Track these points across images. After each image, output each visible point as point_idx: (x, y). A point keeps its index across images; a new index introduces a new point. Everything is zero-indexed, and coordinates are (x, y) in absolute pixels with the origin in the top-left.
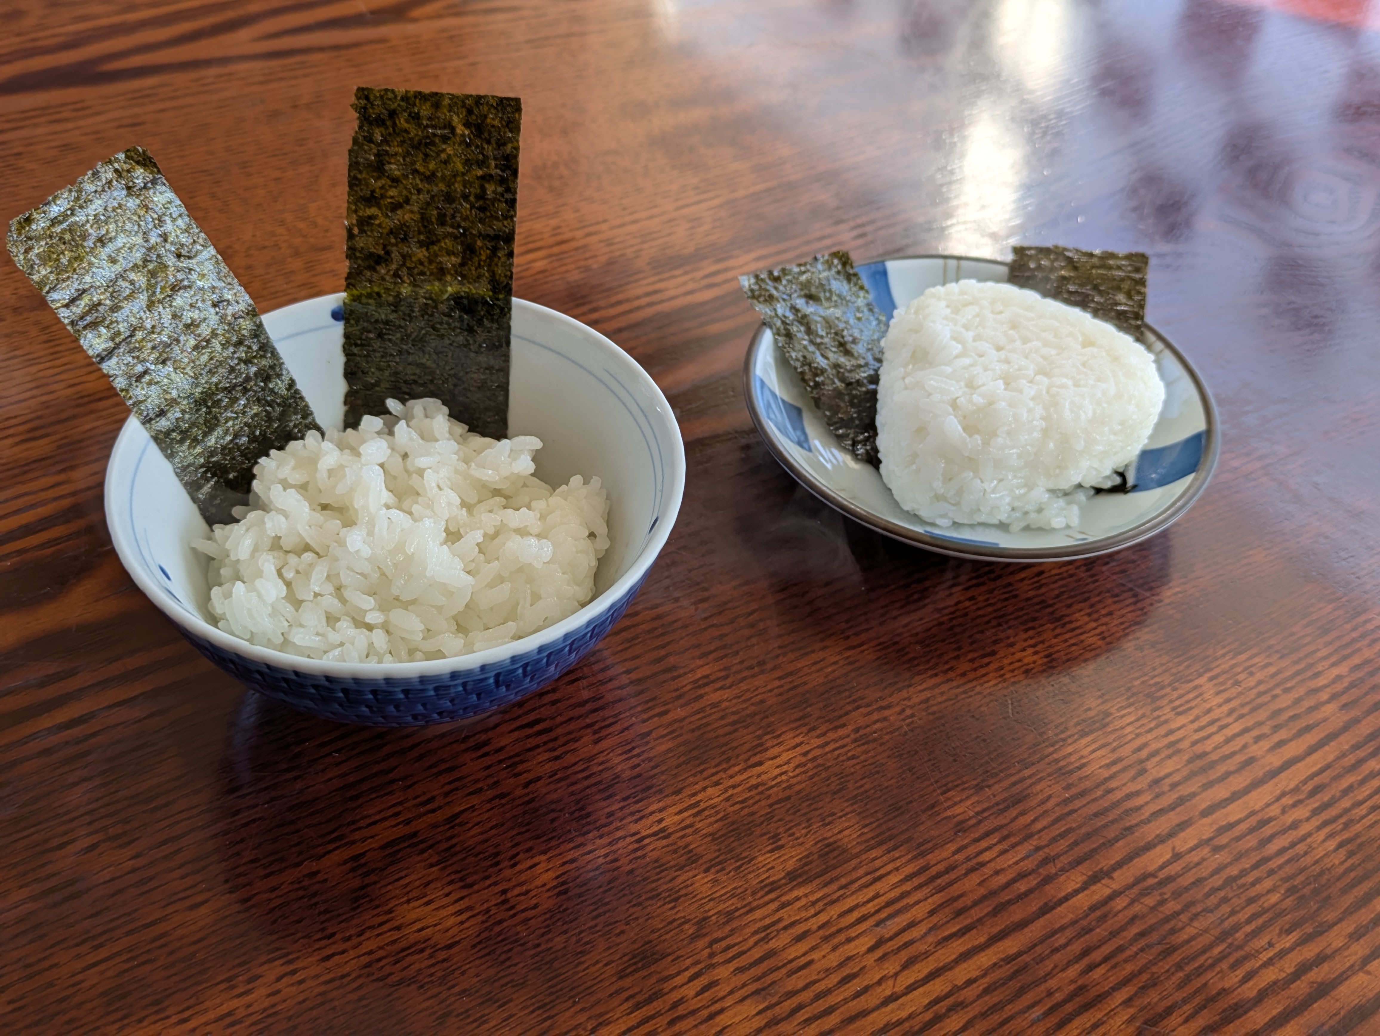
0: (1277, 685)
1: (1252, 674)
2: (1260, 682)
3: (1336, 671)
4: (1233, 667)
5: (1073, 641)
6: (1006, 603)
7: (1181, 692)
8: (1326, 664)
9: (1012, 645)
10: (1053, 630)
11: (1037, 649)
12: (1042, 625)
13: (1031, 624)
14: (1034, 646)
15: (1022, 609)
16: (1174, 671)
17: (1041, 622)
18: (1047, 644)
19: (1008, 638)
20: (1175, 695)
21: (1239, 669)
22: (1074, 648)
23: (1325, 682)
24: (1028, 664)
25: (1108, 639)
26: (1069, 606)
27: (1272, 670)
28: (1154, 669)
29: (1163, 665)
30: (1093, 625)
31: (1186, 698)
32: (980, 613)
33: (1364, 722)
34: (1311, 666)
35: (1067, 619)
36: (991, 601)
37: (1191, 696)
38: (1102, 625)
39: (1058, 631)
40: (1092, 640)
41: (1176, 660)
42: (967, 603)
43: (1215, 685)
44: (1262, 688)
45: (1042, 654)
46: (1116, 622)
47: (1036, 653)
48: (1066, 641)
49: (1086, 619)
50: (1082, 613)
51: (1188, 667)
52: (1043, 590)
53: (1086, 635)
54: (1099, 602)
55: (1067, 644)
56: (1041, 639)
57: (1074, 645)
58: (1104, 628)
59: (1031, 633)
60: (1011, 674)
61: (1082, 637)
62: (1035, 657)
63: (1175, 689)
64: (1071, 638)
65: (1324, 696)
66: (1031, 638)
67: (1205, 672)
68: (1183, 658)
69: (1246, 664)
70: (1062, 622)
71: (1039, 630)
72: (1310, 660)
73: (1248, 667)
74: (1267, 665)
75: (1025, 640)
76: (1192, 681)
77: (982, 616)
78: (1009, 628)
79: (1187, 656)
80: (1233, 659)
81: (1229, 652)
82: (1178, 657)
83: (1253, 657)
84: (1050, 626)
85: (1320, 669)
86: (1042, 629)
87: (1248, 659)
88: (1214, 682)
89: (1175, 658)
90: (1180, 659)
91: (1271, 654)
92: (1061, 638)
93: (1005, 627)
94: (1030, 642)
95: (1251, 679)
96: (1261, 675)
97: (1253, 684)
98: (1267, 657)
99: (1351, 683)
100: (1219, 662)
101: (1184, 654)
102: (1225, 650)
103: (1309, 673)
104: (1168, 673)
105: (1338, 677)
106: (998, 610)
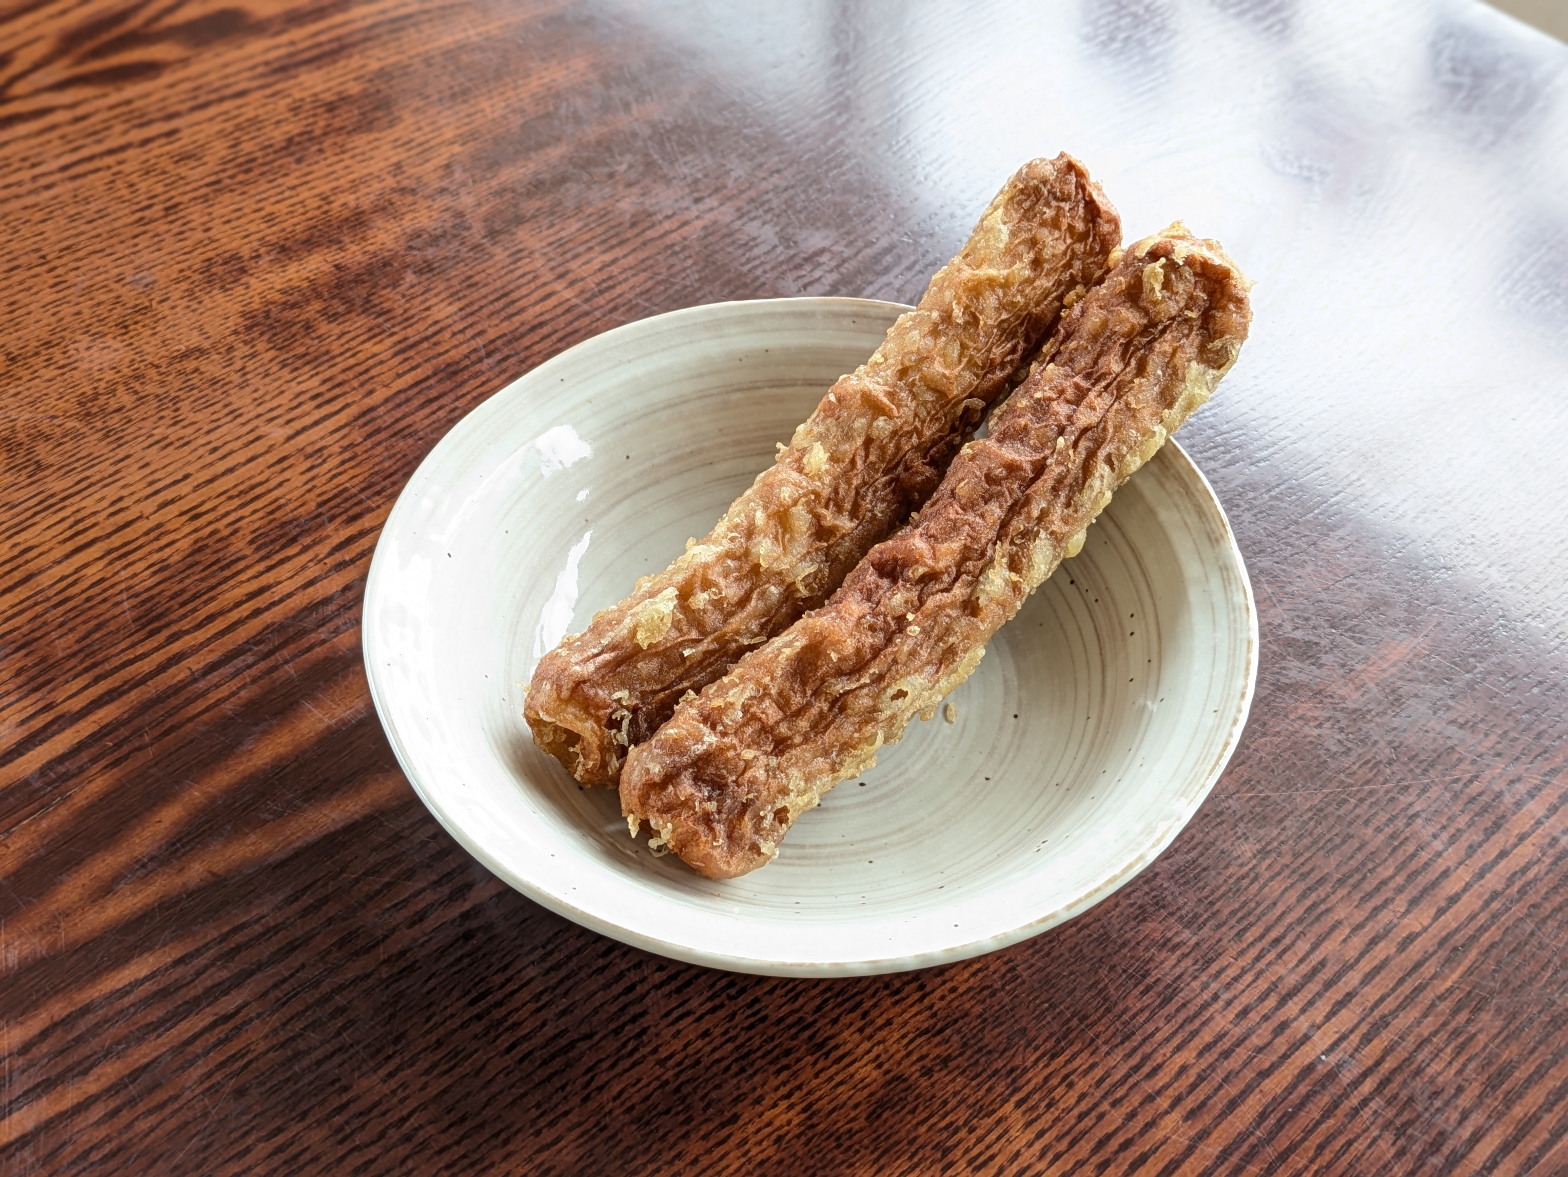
0: (1104, 1097)
1: (1071, 1086)
2: (1082, 1097)
3: (1179, 1060)
4: (1046, 1079)
5: (838, 1079)
6: (752, 1033)
7: (979, 1132)
8: (1168, 1049)
9: (758, 1101)
10: (815, 1063)
11: (792, 1100)
12: (799, 1060)
13: (784, 1062)
14: (788, 1096)
15: (772, 1038)
16: (971, 1100)
17: (798, 1055)
18: (805, 1090)
19: (754, 1089)
20: (973, 1138)
21: (1055, 1081)
22: (841, 1089)
23: (1167, 1079)
24: (782, 1127)
25: (886, 1066)
26: (835, 1021)
27: (1098, 1072)
28: (945, 1103)
29: (955, 1094)
30: (866, 1045)
31: (987, 1140)
32: (717, 1055)
33: (1215, 1135)
34: (1146, 1058)
35: (832, 1043)
36: (732, 1033)
37: (993, 1136)
38: (879, 1043)
39: (819, 1066)
40: (863, 1072)
41: (974, 1083)
42: (699, 1044)
43: (1024, 1113)
44: (1083, 1106)
45: (798, 1108)
46: (896, 1036)
47: (791, 1107)
48: (831, 1079)
49: (857, 1036)
50: (852, 1029)
51: (989, 1090)
52: (801, 1001)
53: (857, 1065)
54: (875, 1005)
55: (833, 1083)
56: (797, 1083)
57: (840, 1084)
58: (881, 1047)
59: (784, 1075)
60: (759, 1148)
61: (852, 1069)
62: (790, 1114)
63: (971, 1131)
64: (836, 1074)
65: (1163, 1103)
66: (784, 1084)
67: (1012, 1094)
68: (984, 1075)
69: (1064, 1072)
70: (825, 1050)
71: (795, 1068)
72: (1147, 1049)
73: (1066, 1077)
74: (1092, 1067)
75: (777, 1089)
76: (994, 1111)
77: (718, 1061)
78: (755, 1073)
79: (989, 1072)
80: (1046, 1066)
81: (1043, 1055)
82: (978, 1075)
83: (1073, 1057)
84: (810, 1059)
85: (1160, 1060)
86: (798, 1066)
87: (1068, 1062)
88: (1024, 1107)
89: (973, 1079)
90: (979, 1080)
91: (1097, 1048)
92: (824, 1076)
93: (750, 1071)
94: (784, 1091)
95: (1071, 1093)
96: (1082, 1085)
97: (1073, 1101)
98: (1092, 1054)
99: (1199, 1076)
100: (1030, 1075)
101: (984, 1070)
102: (1038, 1053)
103: (1146, 1069)
104: (963, 1106)
105: (1183, 1069)
106: (742, 1045)
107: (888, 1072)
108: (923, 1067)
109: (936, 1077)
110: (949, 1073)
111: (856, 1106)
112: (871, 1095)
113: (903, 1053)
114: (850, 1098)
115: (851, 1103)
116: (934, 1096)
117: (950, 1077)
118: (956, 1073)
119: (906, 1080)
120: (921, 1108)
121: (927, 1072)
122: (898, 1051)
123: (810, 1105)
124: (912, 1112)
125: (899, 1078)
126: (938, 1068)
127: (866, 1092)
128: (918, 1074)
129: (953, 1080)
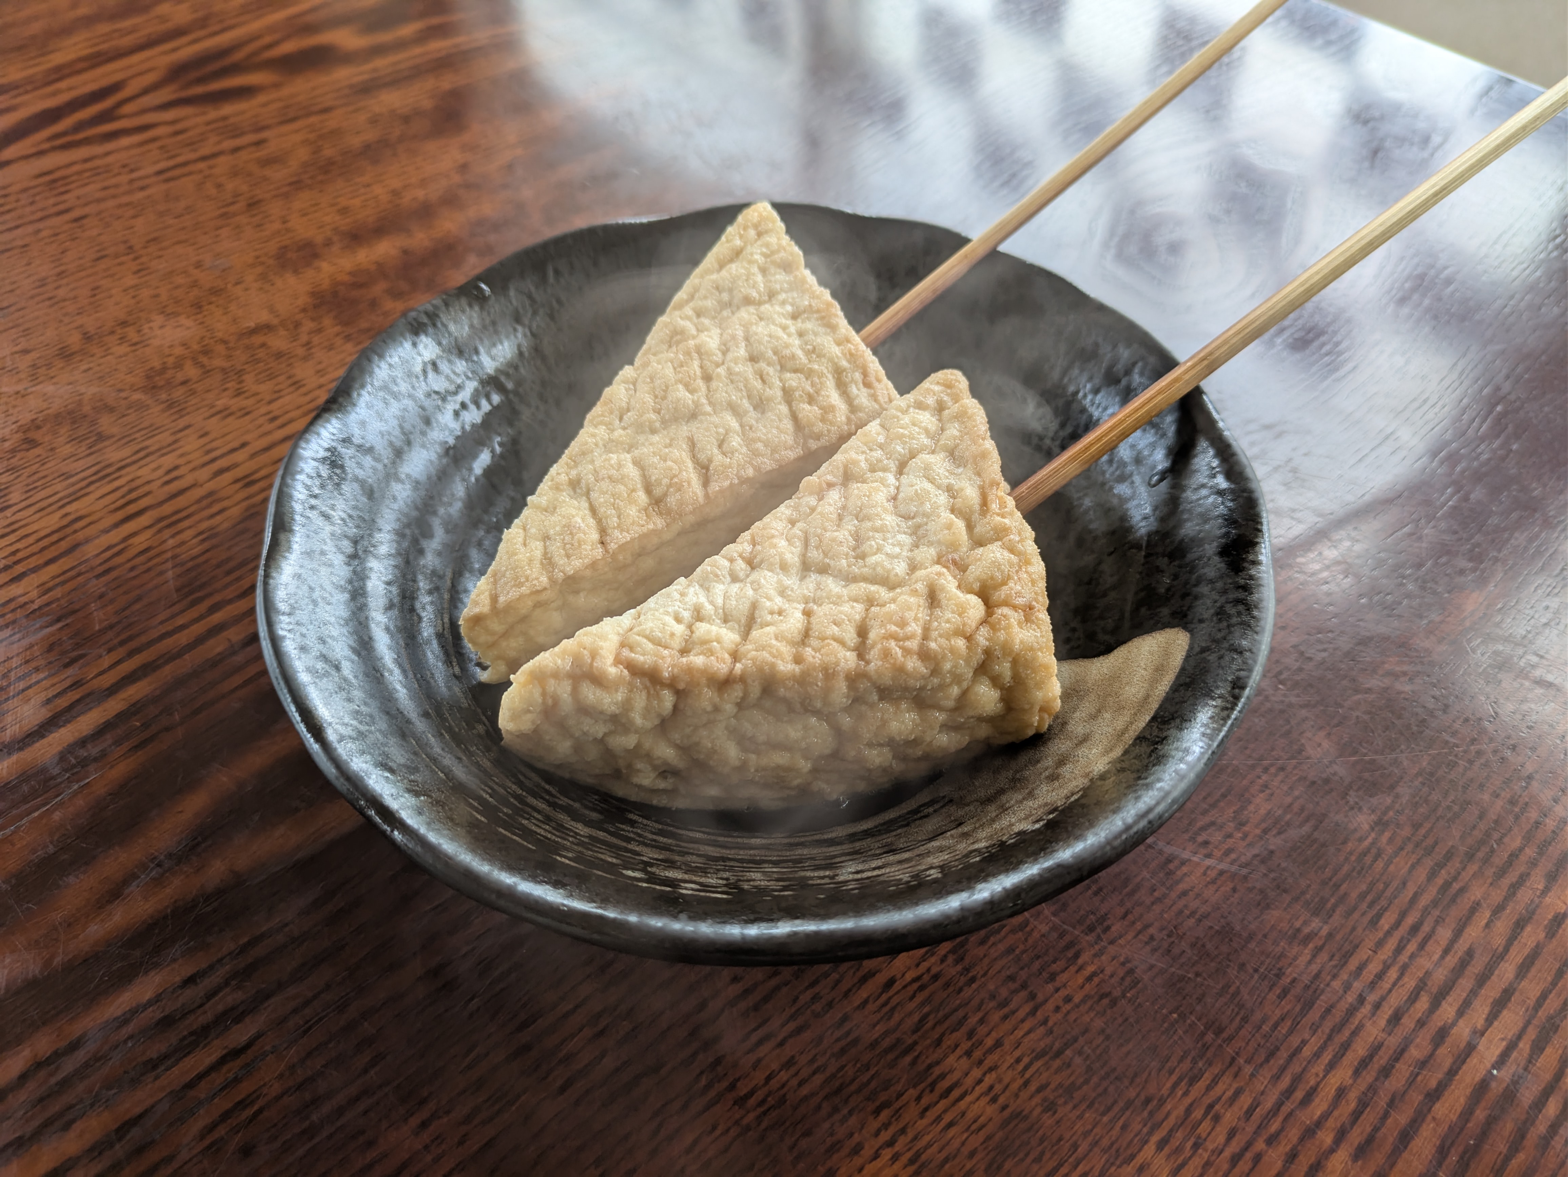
0: (1257, 1133)
1: (1217, 1119)
2: (1232, 1134)
3: (1335, 1081)
4: (1188, 1111)
5: (947, 1118)
6: (843, 1060)
8: (1320, 1067)
9: (857, 1150)
10: (919, 1098)
11: (898, 1147)
12: (900, 1095)
13: (883, 1097)
14: (890, 1143)
15: (867, 1067)
16: (1105, 1142)
17: (899, 1087)
18: (910, 1134)
19: (851, 1135)
21: (1198, 1114)
22: (952, 1132)
23: (1323, 1107)
25: (1001, 1100)
26: (938, 1042)
27: (1245, 1100)
28: (1075, 1147)
29: (1086, 1134)
30: (976, 1073)
32: (805, 1091)
35: (936, 1072)
36: (821, 1061)
38: (991, 1069)
39: (925, 1101)
40: (975, 1110)
41: (1105, 1119)
42: (784, 1076)
43: (1168, 1157)
44: (1234, 1147)
45: (904, 1159)
46: (1010, 1060)
47: (895, 1158)
48: (939, 1118)
49: (964, 1062)
50: (959, 1052)
51: (1124, 1127)
52: (897, 1017)
53: (968, 1099)
54: (982, 1021)
55: (943, 1124)
56: (901, 1125)
57: (950, 1125)
58: (994, 1075)
59: (885, 1115)
61: (963, 1104)
64: (945, 1111)
65: (1327, 1138)
66: (886, 1126)
67: (1150, 1133)
68: (1116, 1109)
69: (1207, 1100)
70: (930, 1080)
71: (897, 1105)
72: (1296, 1068)
73: (1211, 1107)
74: (1238, 1093)
75: (877, 1134)
76: (1133, 1157)
77: (806, 1098)
78: (850, 1113)
79: (1121, 1104)
80: (1186, 1094)
81: (1180, 1079)
82: (1109, 1109)
83: (1215, 1081)
84: (912, 1093)
85: (1312, 1082)
86: (900, 1103)
87: (1209, 1088)
88: (1167, 1150)
89: (1103, 1114)
90: (1111, 1114)
91: (1240, 1069)
92: (931, 1115)
93: (845, 1111)
94: (885, 1136)
95: (1218, 1129)
96: (1230, 1117)
97: (1221, 1139)
98: (1236, 1076)
99: (1360, 1101)
100: (1168, 1106)
101: (1115, 1102)
102: (1174, 1078)
103: (1299, 1095)
104: (1096, 1149)
105: (1341, 1092)
106: (833, 1076)
107: (1004, 1108)
108: (1045, 1100)
109: (1061, 1112)
110: (1075, 1107)
111: (972, 1154)
112: (989, 1138)
113: (1020, 1082)
114: (963, 1144)
115: (965, 1151)
116: (1060, 1139)
117: (1077, 1112)
118: (1083, 1106)
119: (1026, 1117)
120: (1048, 1155)
121: (1050, 1107)
122: (1013, 1080)
123: (918, 1155)
124: (1038, 1160)
125: (1018, 1115)
126: (1061, 1101)
127: (982, 1135)
128: (1039, 1110)
129: (1080, 1117)
